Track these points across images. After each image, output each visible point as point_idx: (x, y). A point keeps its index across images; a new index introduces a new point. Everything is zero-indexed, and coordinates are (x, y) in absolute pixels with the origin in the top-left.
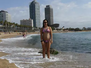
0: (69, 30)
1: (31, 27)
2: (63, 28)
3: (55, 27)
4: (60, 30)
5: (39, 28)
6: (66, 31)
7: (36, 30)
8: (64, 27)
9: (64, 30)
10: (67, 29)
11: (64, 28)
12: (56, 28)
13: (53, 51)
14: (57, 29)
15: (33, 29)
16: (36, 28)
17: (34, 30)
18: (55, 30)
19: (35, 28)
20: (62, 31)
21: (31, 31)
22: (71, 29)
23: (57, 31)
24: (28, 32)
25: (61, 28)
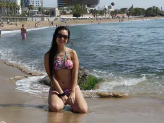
0: (128, 15)
2: (110, 7)
4: (101, 13)
5: (40, 9)
6: (119, 15)
7: (28, 14)
8: (113, 4)
9: (114, 13)
10: (123, 11)
11: (113, 9)
12: (89, 9)
13: (83, 76)
14: (94, 12)
15: (20, 11)
16: (30, 7)
17: (23, 15)
18: (86, 13)
19: (27, 9)
20: (107, 17)
21: (14, 19)
22: (133, 11)
23: (92, 17)
24: (7, 22)
25: (105, 8)
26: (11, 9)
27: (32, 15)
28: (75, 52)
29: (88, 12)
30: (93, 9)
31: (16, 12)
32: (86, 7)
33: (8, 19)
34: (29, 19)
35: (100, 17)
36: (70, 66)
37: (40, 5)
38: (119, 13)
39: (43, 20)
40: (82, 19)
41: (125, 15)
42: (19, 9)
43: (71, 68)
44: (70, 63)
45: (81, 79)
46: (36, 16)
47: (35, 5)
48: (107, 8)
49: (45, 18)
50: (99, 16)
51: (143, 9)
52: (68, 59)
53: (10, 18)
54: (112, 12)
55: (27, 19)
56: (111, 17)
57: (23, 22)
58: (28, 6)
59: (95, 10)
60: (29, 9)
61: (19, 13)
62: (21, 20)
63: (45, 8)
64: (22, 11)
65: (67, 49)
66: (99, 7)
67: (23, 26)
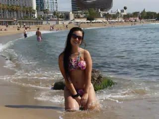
0: (140, 18)
1: (30, 11)
2: (122, 11)
3: (101, 10)
4: (114, 17)
5: (55, 13)
6: (132, 19)
7: (43, 18)
8: (125, 8)
9: (127, 17)
10: (135, 14)
11: (125, 13)
12: (102, 13)
14: (107, 16)
15: (36, 15)
16: (46, 12)
17: (39, 18)
18: (99, 17)
19: (42, 13)
20: (120, 20)
21: (30, 22)
22: (145, 15)
23: (105, 21)
24: (23, 26)
25: (118, 12)
26: (27, 13)
27: (47, 19)
28: (88, 52)
29: (102, 16)
30: (107, 13)
31: (32, 16)
32: (100, 11)
33: (24, 22)
34: (44, 23)
35: (113, 21)
36: (83, 67)
37: (55, 9)
38: (131, 17)
39: (57, 23)
40: (95, 22)
41: (138, 18)
42: (34, 13)
43: (84, 68)
44: (84, 63)
45: (97, 80)
46: (51, 20)
47: (50, 9)
48: (120, 12)
49: (60, 22)
50: (112, 19)
51: (155, 13)
52: (81, 60)
53: (26, 22)
54: (125, 16)
55: (42, 22)
56: (123, 21)
57: (39, 25)
58: (44, 10)
59: (108, 14)
60: (45, 13)
61: (35, 17)
62: (36, 23)
63: (60, 12)
64: (38, 15)
65: (80, 50)
66: (112, 11)
67: (38, 29)
